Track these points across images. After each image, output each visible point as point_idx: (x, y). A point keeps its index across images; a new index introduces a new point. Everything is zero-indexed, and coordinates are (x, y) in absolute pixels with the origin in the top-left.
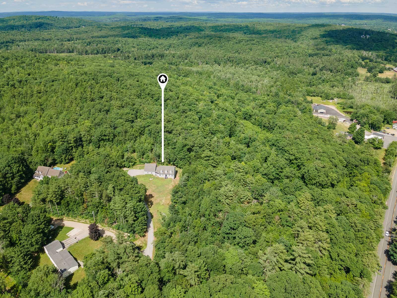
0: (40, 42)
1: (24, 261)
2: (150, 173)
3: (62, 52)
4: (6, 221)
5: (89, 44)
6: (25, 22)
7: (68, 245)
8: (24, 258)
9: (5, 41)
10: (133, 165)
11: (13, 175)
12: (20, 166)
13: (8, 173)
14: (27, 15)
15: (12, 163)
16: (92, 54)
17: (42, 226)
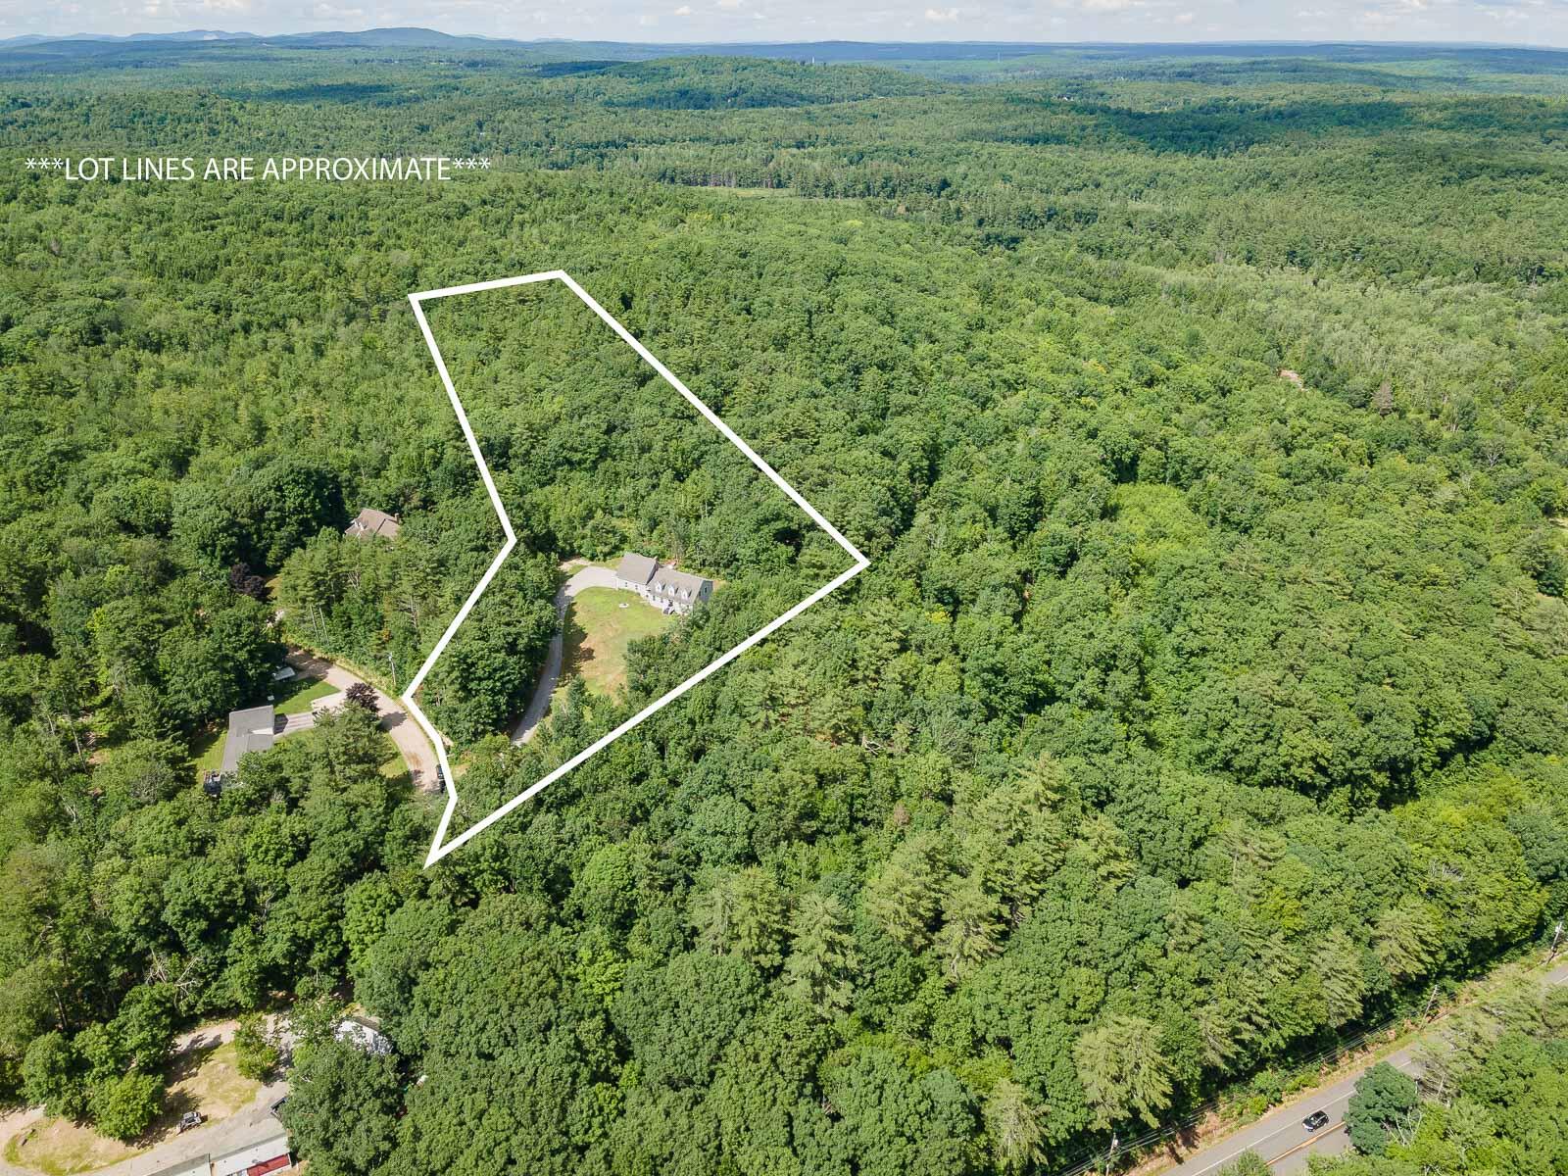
0: (703, 149)
1: (156, 727)
2: (631, 586)
3: (754, 184)
4: (157, 616)
5: (856, 158)
6: (696, 79)
7: (293, 729)
8: (160, 720)
9: (603, 139)
10: (605, 555)
11: (283, 518)
12: (306, 495)
13: (268, 509)
14: (710, 56)
15: (288, 483)
16: (847, 196)
17: (242, 655)
